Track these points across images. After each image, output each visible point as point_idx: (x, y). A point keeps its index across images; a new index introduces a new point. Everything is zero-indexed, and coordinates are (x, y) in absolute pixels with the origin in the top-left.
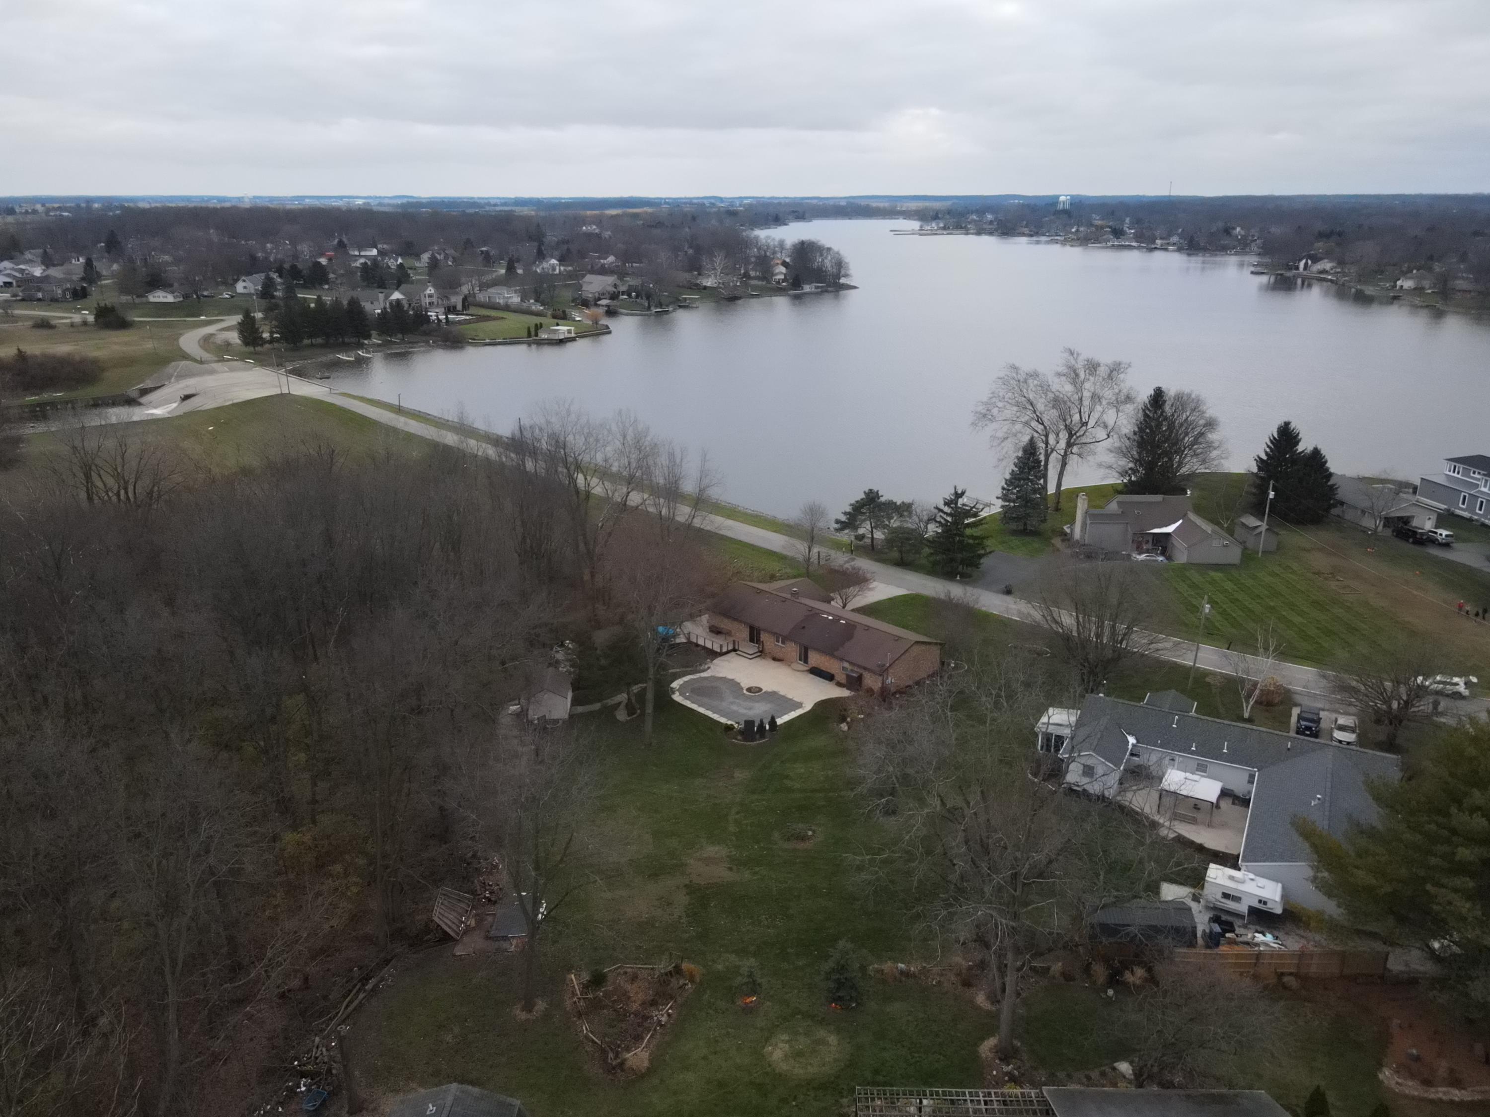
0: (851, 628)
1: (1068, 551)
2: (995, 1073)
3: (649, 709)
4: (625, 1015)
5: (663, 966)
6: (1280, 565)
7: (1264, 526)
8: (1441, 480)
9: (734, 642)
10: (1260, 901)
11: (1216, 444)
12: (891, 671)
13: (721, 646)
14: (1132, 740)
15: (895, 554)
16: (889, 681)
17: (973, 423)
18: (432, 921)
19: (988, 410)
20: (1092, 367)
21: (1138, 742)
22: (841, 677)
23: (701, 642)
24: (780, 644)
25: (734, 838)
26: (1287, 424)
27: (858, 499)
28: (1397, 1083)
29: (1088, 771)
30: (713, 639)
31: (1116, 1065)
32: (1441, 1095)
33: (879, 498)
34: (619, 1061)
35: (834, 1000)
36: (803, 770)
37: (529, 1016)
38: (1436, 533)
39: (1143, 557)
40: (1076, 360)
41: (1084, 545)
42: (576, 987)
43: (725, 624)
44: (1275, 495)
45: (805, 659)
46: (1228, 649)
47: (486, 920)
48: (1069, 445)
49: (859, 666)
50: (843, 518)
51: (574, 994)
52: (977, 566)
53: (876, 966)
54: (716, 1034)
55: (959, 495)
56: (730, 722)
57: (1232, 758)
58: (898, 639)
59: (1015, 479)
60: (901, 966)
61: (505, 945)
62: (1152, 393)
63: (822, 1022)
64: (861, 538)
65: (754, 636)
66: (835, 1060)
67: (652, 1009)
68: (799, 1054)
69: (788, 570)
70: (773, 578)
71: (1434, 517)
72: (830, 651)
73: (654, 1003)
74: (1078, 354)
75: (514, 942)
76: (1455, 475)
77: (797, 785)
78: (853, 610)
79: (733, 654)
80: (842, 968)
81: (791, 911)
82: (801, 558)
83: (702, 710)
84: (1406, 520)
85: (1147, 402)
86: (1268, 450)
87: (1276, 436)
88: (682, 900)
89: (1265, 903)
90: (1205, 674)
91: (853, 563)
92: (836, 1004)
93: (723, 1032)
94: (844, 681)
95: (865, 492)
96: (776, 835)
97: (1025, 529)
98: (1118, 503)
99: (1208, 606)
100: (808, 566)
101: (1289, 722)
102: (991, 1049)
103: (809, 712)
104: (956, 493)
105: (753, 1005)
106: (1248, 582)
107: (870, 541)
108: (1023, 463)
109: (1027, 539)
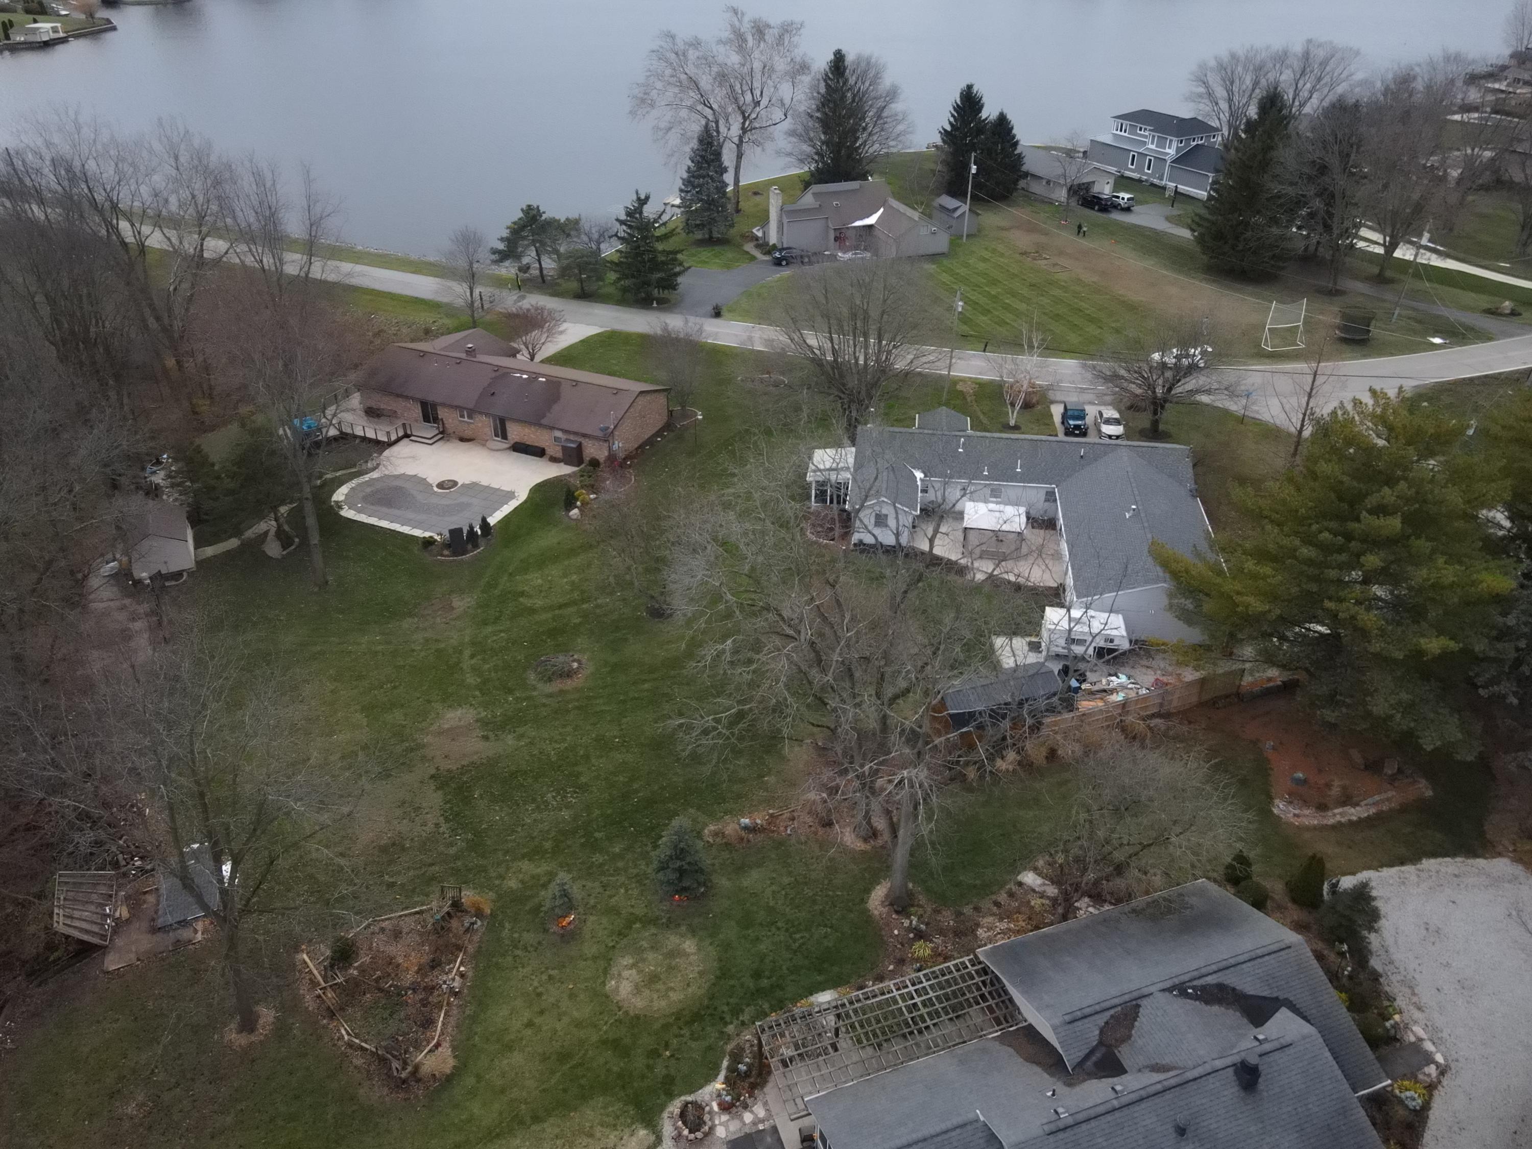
0: (554, 387)
1: (767, 258)
2: (896, 932)
3: (315, 539)
4: (399, 994)
5: (437, 906)
6: (986, 249)
7: (965, 208)
8: (1107, 139)
9: (404, 425)
10: (1106, 641)
11: (900, 117)
12: (616, 433)
13: (388, 433)
14: (919, 475)
15: (574, 285)
16: (615, 447)
17: (631, 112)
18: (56, 933)
19: (645, 94)
20: (760, 30)
21: (926, 476)
22: (554, 450)
23: (359, 432)
24: (466, 419)
25: (477, 693)
26: (970, 87)
27: (516, 219)
28: (1295, 815)
29: (881, 520)
30: (377, 427)
31: (1020, 878)
32: (1338, 818)
33: (541, 216)
34: (409, 1069)
35: (677, 892)
36: (540, 581)
37: (253, 1038)
38: (1118, 197)
39: (849, 255)
40: (740, 21)
41: (783, 249)
42: (315, 972)
43: (385, 403)
44: (978, 169)
45: (503, 433)
46: (984, 351)
47: (145, 902)
48: (744, 130)
49: (575, 433)
50: (501, 246)
51: (314, 984)
52: (673, 287)
53: (712, 828)
54: (536, 984)
55: (643, 201)
56: (427, 534)
57: (1025, 478)
58: (617, 391)
59: (693, 177)
60: (745, 821)
61: (186, 934)
62: (832, 57)
63: (671, 924)
64: (525, 269)
65: (429, 414)
66: (701, 974)
67: (435, 973)
68: (653, 979)
69: (447, 321)
70: (428, 333)
71: (1112, 181)
72: (536, 421)
73: (435, 964)
74: (743, 14)
75: (199, 926)
76: (1122, 133)
77: (539, 603)
78: (542, 362)
79: (406, 441)
80: (680, 853)
81: (583, 779)
82: (460, 302)
83: (384, 524)
84: (1088, 186)
85: (828, 70)
86: (952, 119)
87: (959, 103)
88: (433, 799)
89: (1112, 641)
90: (955, 381)
91: (520, 304)
92: (680, 896)
93: (544, 977)
94: (559, 455)
95: (522, 210)
96: (532, 677)
97: (711, 238)
98: (814, 194)
99: (960, 303)
100: (473, 312)
101: (1053, 423)
102: (883, 902)
103: (525, 502)
104: (639, 199)
105: (572, 926)
106: (963, 271)
107: (537, 272)
108: (701, 156)
109: (717, 249)
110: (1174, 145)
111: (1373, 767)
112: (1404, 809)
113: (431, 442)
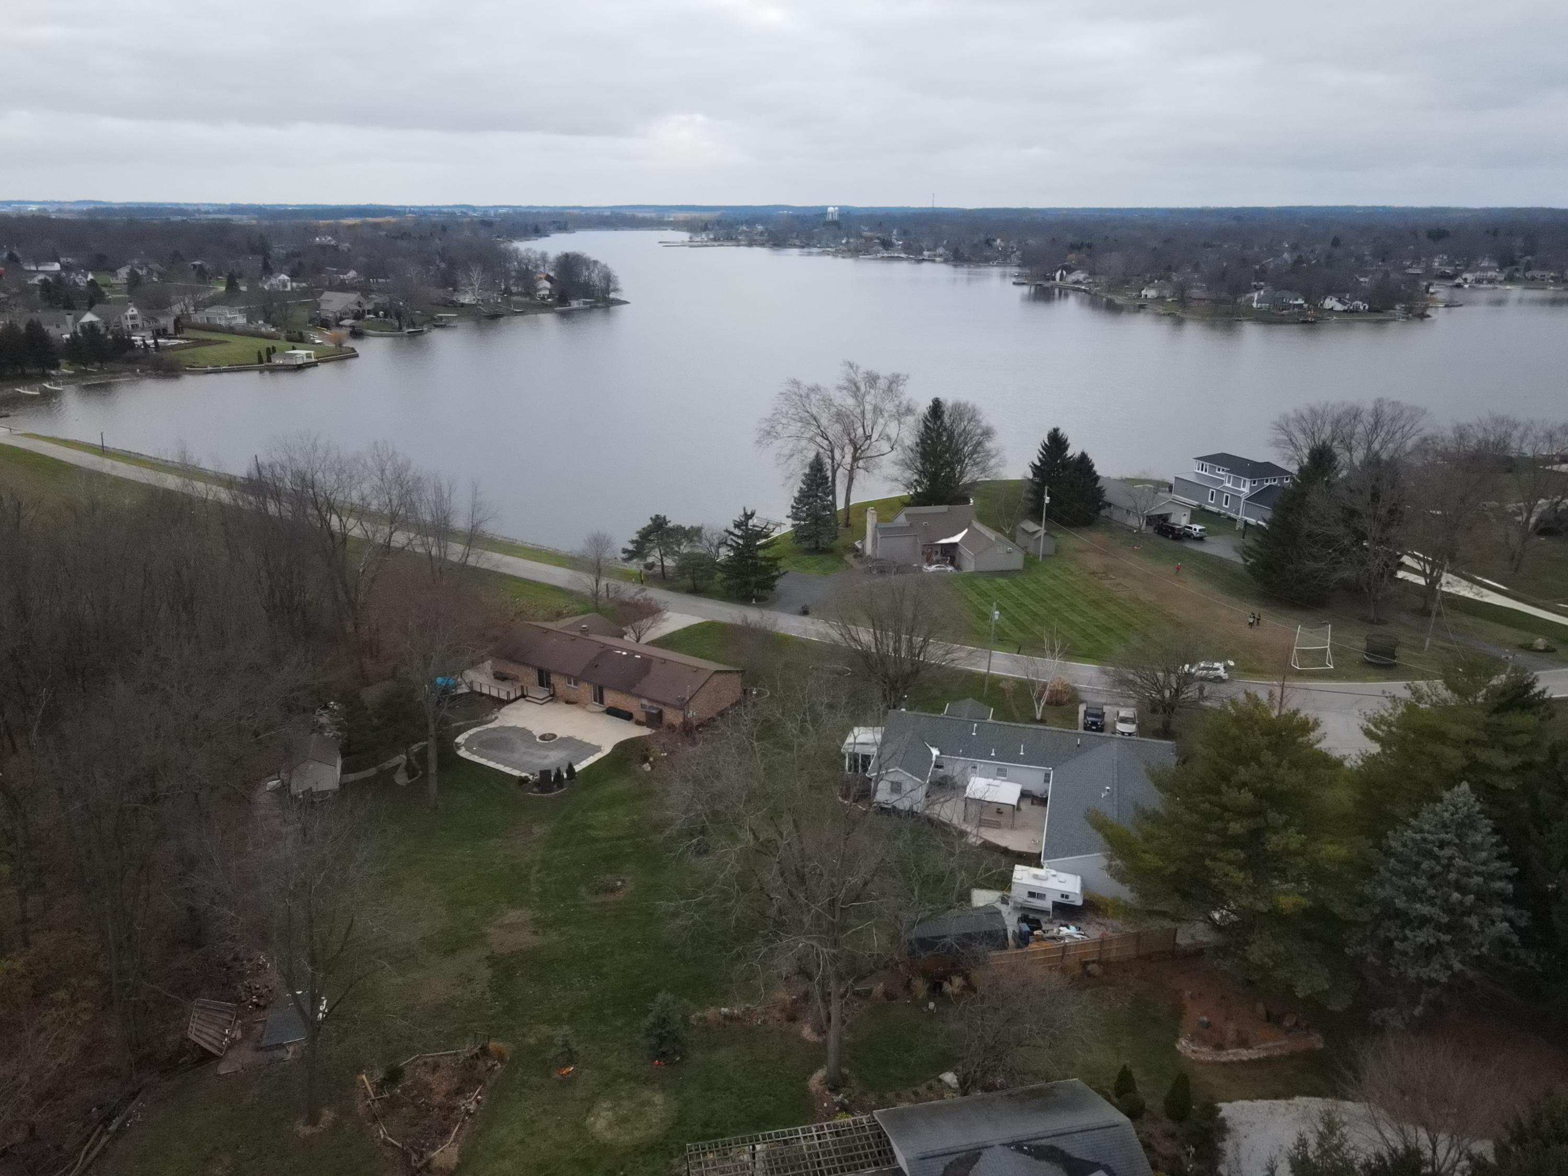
0: (647, 662)
1: (862, 567)
2: (825, 1105)
3: (433, 769)
4: (428, 1110)
5: (467, 1048)
6: (1059, 568)
7: (1042, 531)
8: (1192, 478)
9: (522, 687)
10: (1062, 896)
11: (994, 452)
12: (691, 704)
13: (508, 693)
14: (935, 752)
15: (688, 581)
16: (690, 715)
17: (757, 442)
18: (188, 1040)
19: (772, 427)
20: (872, 380)
21: (941, 753)
22: (640, 715)
23: (485, 690)
24: (572, 685)
25: (537, 899)
26: (1056, 430)
27: (645, 525)
28: (1193, 1051)
29: (896, 787)
30: (499, 687)
31: (941, 1076)
32: (1231, 1057)
33: (667, 524)
34: (424, 1161)
35: (657, 1057)
36: (606, 818)
37: (315, 1130)
38: (1191, 528)
39: (933, 568)
40: (855, 373)
41: (876, 560)
42: (369, 1088)
43: (511, 669)
44: (1051, 500)
45: (600, 699)
46: (1018, 653)
47: (255, 1028)
48: (855, 459)
49: (658, 702)
50: (631, 547)
51: (367, 1096)
52: (772, 588)
53: (698, 1014)
54: (533, 1113)
55: (748, 517)
56: (524, 775)
57: (1027, 760)
58: (697, 670)
59: (804, 496)
60: (725, 1010)
61: (279, 1054)
62: (931, 404)
63: (648, 1081)
64: (650, 566)
65: (544, 680)
66: (662, 1120)
67: (458, 1098)
68: (624, 1120)
69: (576, 606)
70: (559, 615)
71: (1188, 513)
72: (627, 688)
73: (459, 1092)
74: (857, 367)
75: (291, 1049)
76: (1203, 472)
77: (600, 834)
78: (647, 644)
79: (522, 700)
80: (663, 1022)
81: (605, 970)
82: (588, 592)
83: (492, 764)
84: (1165, 518)
85: (926, 412)
86: (1041, 456)
87: (1047, 442)
88: (484, 973)
89: (1067, 897)
90: (1000, 679)
91: (644, 594)
92: (659, 1061)
93: (541, 1110)
94: (643, 719)
95: (651, 519)
96: (583, 890)
97: (817, 548)
98: (906, 515)
99: (997, 612)
100: (597, 600)
101: (1077, 719)
102: (820, 1081)
103: (608, 755)
104: (746, 514)
105: (570, 1075)
106: (1032, 586)
107: (660, 569)
108: (811, 480)
109: (820, 557)
110: (1248, 484)
111: (1273, 1019)
112: (1293, 1056)
113: (543, 702)
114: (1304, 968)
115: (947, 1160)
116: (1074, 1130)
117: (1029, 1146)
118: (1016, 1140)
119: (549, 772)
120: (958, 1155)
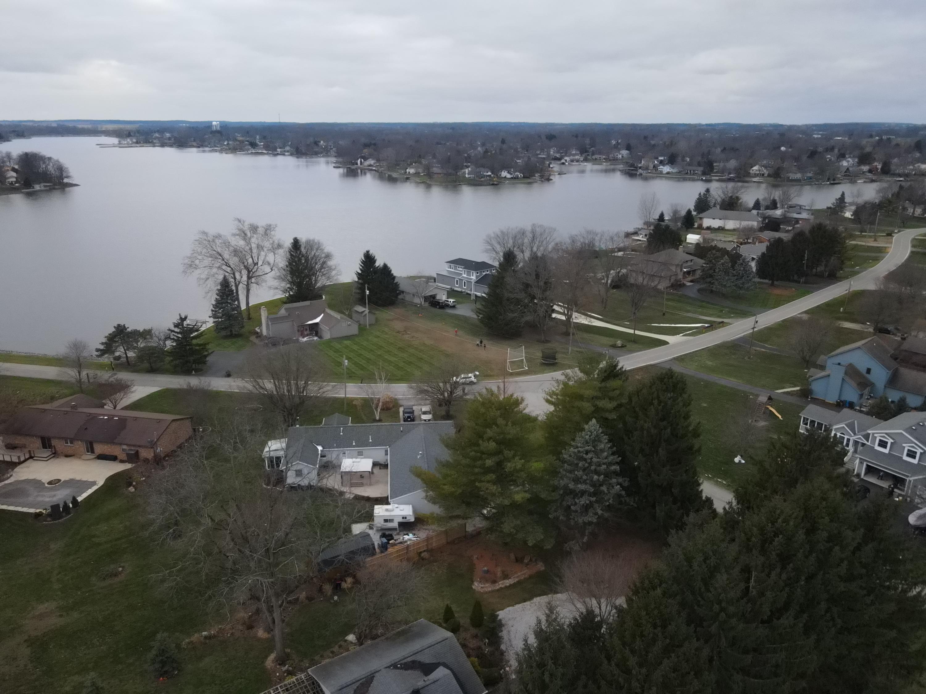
0: (123, 421)
1: (262, 343)
2: (278, 674)
6: (379, 331)
7: (367, 311)
8: (445, 273)
9: (30, 451)
10: (403, 518)
11: (334, 267)
12: (158, 443)
13: (19, 457)
14: (320, 448)
15: (146, 365)
16: (158, 451)
17: (183, 271)
20: (254, 229)
21: (324, 448)
22: (123, 457)
23: (1, 458)
24: (69, 444)
25: (59, 593)
26: (368, 252)
27: (111, 332)
28: (481, 587)
29: (299, 473)
30: (11, 454)
31: (346, 638)
33: (126, 330)
35: (161, 675)
36: (106, 528)
38: (448, 301)
39: (305, 339)
40: (243, 225)
41: (270, 338)
43: (19, 440)
44: (370, 292)
45: (91, 450)
48: (249, 278)
49: (134, 446)
50: (102, 347)
52: (205, 363)
53: (187, 640)
55: (183, 319)
56: (38, 511)
57: (374, 444)
58: (159, 421)
59: (219, 303)
60: (205, 633)
62: (293, 241)
64: (119, 358)
65: (46, 443)
69: (65, 391)
70: (53, 399)
71: (446, 293)
72: (111, 441)
74: (244, 222)
76: (451, 270)
77: (104, 539)
78: (122, 409)
79: (31, 460)
80: (163, 652)
81: (117, 628)
82: (73, 380)
83: (11, 508)
84: (433, 297)
85: (290, 246)
86: (361, 268)
87: (363, 259)
88: (26, 651)
89: (406, 518)
90: (352, 400)
91: (115, 377)
92: (163, 678)
94: (126, 458)
95: (115, 327)
96: (94, 579)
97: (231, 334)
98: (285, 309)
99: (346, 361)
100: (81, 385)
101: (399, 416)
103: (102, 486)
104: (181, 318)
106: (365, 343)
107: (125, 359)
108: (222, 293)
109: (234, 340)
110: (474, 274)
111: (519, 560)
112: (531, 577)
113: (48, 459)
114: (531, 530)
115: (355, 686)
116: (424, 647)
117: (401, 664)
118: (393, 662)
119: (57, 506)
120: (361, 681)
